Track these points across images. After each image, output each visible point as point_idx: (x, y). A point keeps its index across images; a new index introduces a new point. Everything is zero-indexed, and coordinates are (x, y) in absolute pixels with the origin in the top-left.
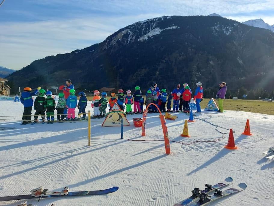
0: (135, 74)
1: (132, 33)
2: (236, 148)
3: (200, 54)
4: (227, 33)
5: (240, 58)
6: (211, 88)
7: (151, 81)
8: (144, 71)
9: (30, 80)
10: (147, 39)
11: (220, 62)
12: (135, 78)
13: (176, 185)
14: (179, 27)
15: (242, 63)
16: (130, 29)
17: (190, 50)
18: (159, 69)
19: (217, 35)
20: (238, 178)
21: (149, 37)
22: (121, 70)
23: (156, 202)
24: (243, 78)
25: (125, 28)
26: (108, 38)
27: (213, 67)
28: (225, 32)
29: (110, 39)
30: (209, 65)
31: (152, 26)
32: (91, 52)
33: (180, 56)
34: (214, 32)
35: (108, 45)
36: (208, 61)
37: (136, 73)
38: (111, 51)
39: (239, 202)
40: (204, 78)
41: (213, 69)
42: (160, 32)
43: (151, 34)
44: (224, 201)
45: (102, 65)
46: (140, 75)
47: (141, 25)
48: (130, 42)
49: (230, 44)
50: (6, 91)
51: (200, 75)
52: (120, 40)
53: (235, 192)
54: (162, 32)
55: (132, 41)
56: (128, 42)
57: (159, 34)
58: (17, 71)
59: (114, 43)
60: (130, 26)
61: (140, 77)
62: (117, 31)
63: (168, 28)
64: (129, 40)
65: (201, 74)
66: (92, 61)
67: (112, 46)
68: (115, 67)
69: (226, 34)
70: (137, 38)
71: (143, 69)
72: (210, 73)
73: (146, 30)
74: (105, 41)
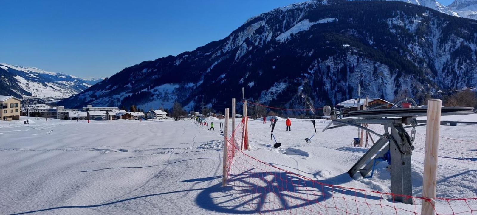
0: (270, 90)
1: (267, 27)
4: (412, 27)
8: (282, 86)
10: (289, 38)
12: (269, 95)
14: (337, 20)
16: (265, 20)
18: (303, 84)
19: (394, 32)
21: (292, 34)
22: (251, 85)
26: (231, 34)
28: (407, 27)
29: (235, 35)
31: (299, 16)
32: (207, 56)
34: (391, 26)
35: (232, 45)
38: (237, 54)
42: (310, 26)
43: (296, 29)
46: (276, 91)
47: (281, 13)
48: (264, 41)
52: (249, 37)
55: (268, 39)
57: (307, 30)
59: (240, 42)
60: (266, 14)
61: (276, 95)
63: (321, 21)
64: (263, 38)
66: (209, 70)
67: (238, 46)
68: (242, 79)
69: (409, 29)
70: (275, 35)
71: (281, 83)
73: (288, 22)
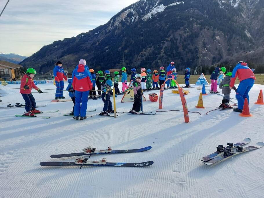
1: (135, 12)
2: (251, 116)
3: (206, 30)
4: (235, 5)
5: (248, 31)
6: (217, 64)
7: (156, 60)
8: (149, 50)
9: (41, 66)
10: (150, 17)
11: (226, 37)
12: (140, 58)
13: (200, 145)
14: (183, 3)
15: (250, 36)
16: (133, 8)
17: (196, 26)
18: (163, 48)
19: (224, 8)
20: (255, 139)
21: (152, 15)
22: (126, 51)
23: (185, 157)
24: (251, 52)
25: (128, 7)
26: (111, 19)
27: (219, 42)
28: (232, 5)
29: (114, 20)
30: (215, 41)
31: (156, 3)
32: (97, 35)
33: (185, 32)
34: (221, 5)
35: (112, 26)
36: (214, 36)
37: (141, 53)
38: (116, 32)
39: (259, 156)
40: (210, 54)
41: (219, 44)
42: (164, 9)
43: (154, 11)
44: (245, 155)
45: (107, 47)
46: (145, 54)
47: (144, 3)
48: (134, 22)
49: (237, 17)
50: (21, 76)
51: (205, 51)
52: (123, 20)
53: (254, 149)
54: (166, 9)
55: (136, 20)
56: (132, 22)
57: (163, 11)
58: (28, 58)
59: (117, 23)
60: (133, 4)
61: (145, 57)
62: (120, 11)
63: (172, 5)
64: (133, 20)
65: (207, 51)
66: (98, 44)
67: (116, 27)
68: (120, 48)
69: (233, 6)
70: (140, 17)
71: (148, 49)
72: (217, 49)
73: (149, 8)
74: (109, 22)
